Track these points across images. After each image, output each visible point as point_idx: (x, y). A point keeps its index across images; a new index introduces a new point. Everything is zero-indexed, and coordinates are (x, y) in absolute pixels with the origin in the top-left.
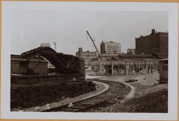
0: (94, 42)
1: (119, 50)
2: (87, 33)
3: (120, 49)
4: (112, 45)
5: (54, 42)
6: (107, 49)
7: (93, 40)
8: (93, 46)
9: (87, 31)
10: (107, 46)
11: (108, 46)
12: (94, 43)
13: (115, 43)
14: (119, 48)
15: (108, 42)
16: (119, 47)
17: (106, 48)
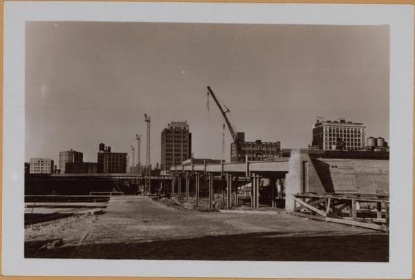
0: (227, 114)
1: (359, 140)
2: (207, 91)
3: (361, 138)
4: (341, 127)
5: (146, 116)
6: (328, 137)
7: (225, 110)
8: (224, 126)
9: (209, 88)
10: (328, 129)
11: (330, 131)
12: (226, 119)
13: (350, 123)
14: (359, 136)
15: (332, 121)
16: (359, 132)
17: (326, 135)
